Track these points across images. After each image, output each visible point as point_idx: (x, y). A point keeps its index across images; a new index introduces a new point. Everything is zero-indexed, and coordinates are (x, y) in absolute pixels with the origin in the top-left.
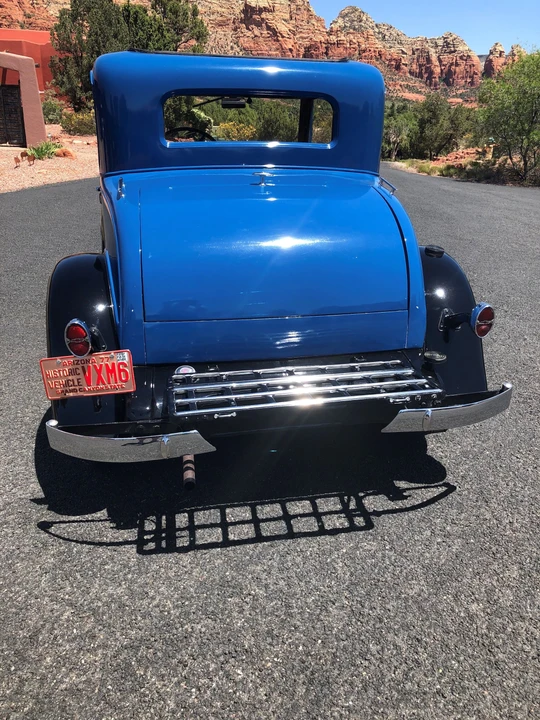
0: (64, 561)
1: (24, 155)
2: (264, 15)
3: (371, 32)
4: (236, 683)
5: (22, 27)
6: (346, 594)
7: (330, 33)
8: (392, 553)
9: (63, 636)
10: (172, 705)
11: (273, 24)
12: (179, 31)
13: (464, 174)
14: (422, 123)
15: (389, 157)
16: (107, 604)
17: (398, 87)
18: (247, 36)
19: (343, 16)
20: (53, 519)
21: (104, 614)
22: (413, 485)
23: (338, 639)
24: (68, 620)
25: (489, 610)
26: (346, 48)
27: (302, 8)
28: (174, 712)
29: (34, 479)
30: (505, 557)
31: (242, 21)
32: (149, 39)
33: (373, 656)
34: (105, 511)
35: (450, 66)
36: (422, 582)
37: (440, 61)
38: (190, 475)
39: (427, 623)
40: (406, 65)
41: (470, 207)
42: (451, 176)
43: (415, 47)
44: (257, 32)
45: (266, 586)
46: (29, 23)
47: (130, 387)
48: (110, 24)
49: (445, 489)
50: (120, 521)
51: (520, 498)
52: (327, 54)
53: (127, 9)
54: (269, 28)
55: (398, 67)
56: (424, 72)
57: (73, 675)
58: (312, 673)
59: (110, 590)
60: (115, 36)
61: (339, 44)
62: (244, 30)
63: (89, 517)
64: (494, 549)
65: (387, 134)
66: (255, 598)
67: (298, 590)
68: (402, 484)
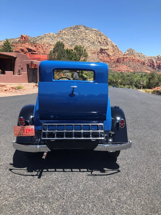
0: (13, 178)
1: (36, 85)
2: (106, 51)
3: (136, 55)
4: (44, 209)
5: (42, 54)
6: (80, 193)
7: (124, 55)
8: (96, 185)
9: (7, 193)
10: (27, 211)
11: (108, 53)
12: (80, 55)
13: (159, 93)
14: (150, 79)
15: (140, 88)
16: (19, 188)
17: (144, 69)
18: (101, 56)
19: (128, 51)
20: (13, 168)
21: (18, 190)
22: (109, 170)
23: (74, 202)
24: (9, 190)
25: (117, 201)
26: (129, 59)
27: (116, 49)
28: (27, 213)
29: (12, 159)
30: (128, 189)
31: (100, 52)
32: (72, 57)
33: (81, 207)
34: (26, 168)
35: (160, 64)
36: (102, 192)
37: (156, 62)
38: (44, 157)
39: (99, 202)
40: (146, 63)
41: (156, 102)
42: (155, 93)
43: (149, 59)
44: (104, 55)
45: (60, 189)
46: (44, 53)
47: (33, 134)
48: (63, 54)
49: (117, 171)
50: (29, 170)
51: (138, 175)
52: (123, 60)
53: (67, 50)
54: (107, 54)
55: (144, 64)
56: (152, 65)
57: (6, 202)
58: (64, 209)
59: (21, 185)
60: (64, 57)
61: (127, 58)
62: (100, 54)
63: (22, 169)
64: (125, 187)
65: (140, 82)
66: (56, 191)
67: (68, 191)
68: (106, 169)
